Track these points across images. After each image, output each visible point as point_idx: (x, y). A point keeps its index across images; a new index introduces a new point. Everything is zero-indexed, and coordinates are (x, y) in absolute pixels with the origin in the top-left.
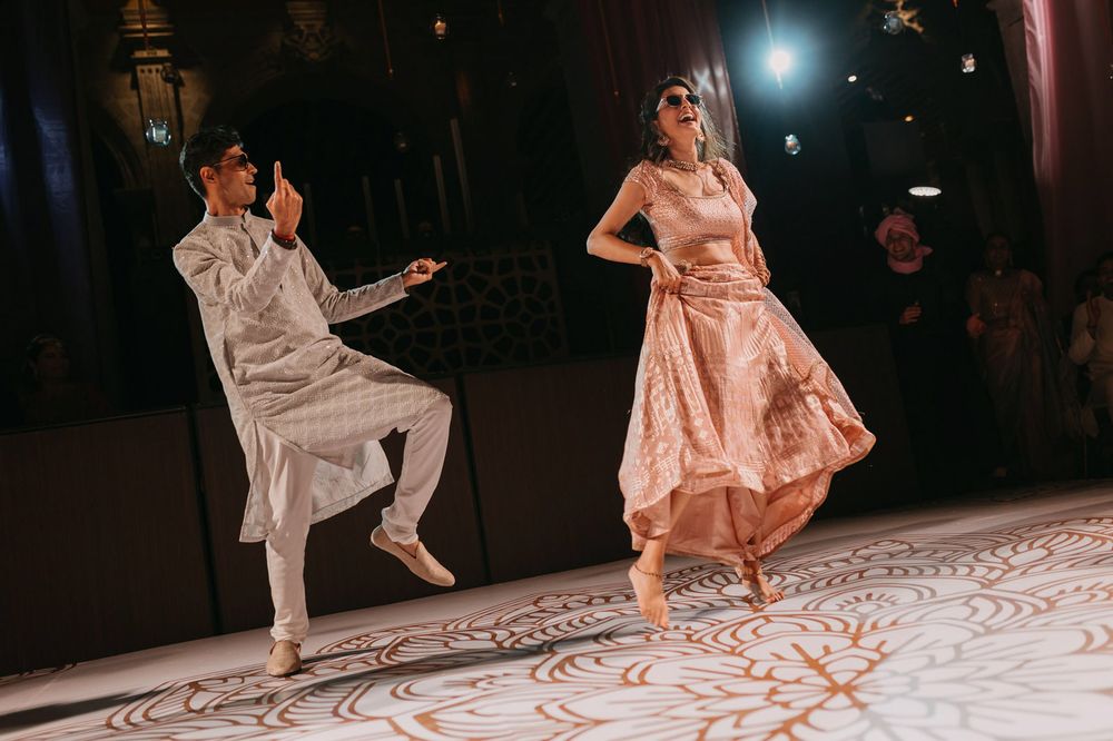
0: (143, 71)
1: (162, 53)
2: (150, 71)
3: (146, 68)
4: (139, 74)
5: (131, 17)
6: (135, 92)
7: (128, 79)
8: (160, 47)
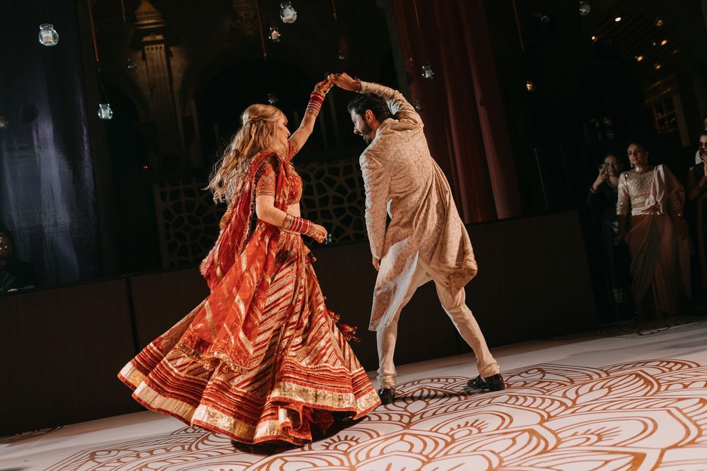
0: (148, 49)
1: (159, 37)
2: (152, 49)
3: (150, 47)
4: (146, 51)
5: (140, 17)
6: (144, 62)
7: (140, 54)
8: (158, 34)
